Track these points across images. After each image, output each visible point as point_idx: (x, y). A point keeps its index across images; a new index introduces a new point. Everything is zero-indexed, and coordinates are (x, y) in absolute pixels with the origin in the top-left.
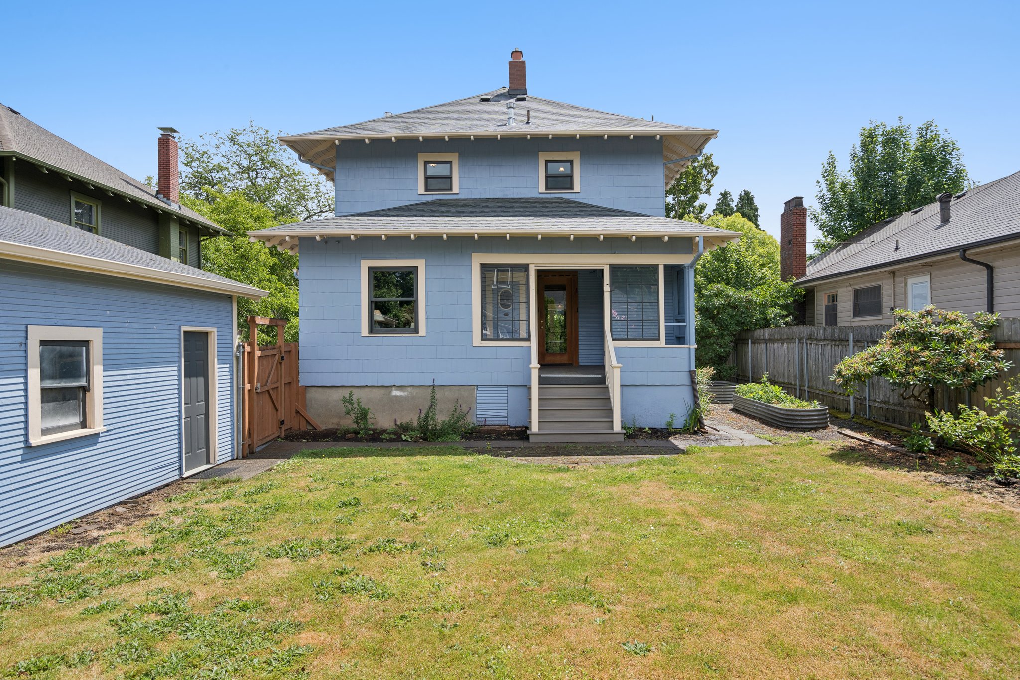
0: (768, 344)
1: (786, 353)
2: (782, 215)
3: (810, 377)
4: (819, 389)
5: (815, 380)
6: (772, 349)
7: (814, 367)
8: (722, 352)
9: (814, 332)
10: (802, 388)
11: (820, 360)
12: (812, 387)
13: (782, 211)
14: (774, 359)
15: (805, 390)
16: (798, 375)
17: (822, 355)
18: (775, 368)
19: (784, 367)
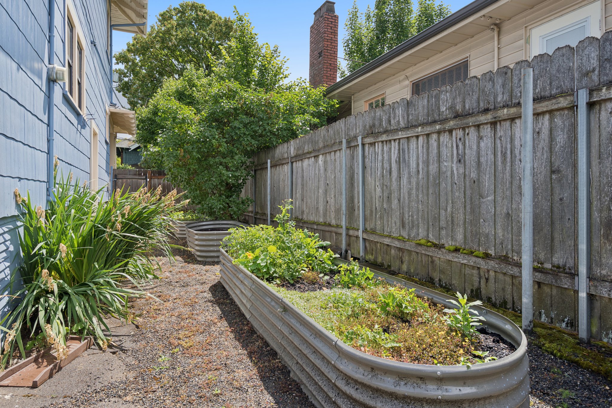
0: (294, 164)
1: (322, 171)
2: (312, 27)
3: (368, 212)
4: (389, 236)
5: (381, 218)
6: (300, 171)
7: (378, 190)
8: (230, 178)
9: (381, 120)
10: (351, 232)
11: (395, 174)
12: (373, 232)
13: (312, 23)
14: (303, 185)
15: (357, 237)
16: (344, 208)
17: (399, 162)
18: (303, 200)
19: (318, 197)
